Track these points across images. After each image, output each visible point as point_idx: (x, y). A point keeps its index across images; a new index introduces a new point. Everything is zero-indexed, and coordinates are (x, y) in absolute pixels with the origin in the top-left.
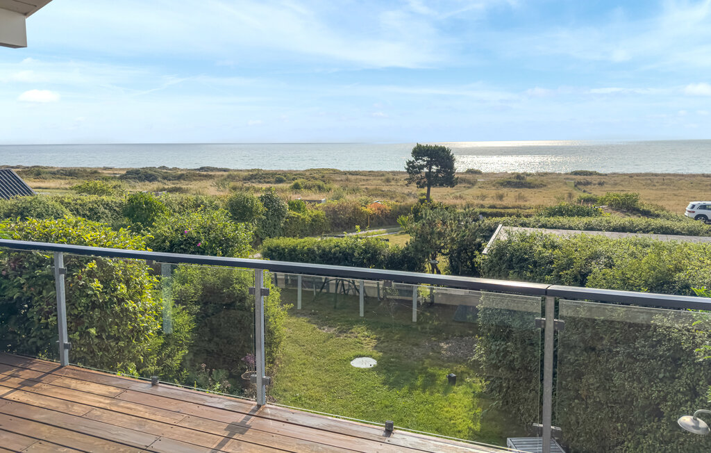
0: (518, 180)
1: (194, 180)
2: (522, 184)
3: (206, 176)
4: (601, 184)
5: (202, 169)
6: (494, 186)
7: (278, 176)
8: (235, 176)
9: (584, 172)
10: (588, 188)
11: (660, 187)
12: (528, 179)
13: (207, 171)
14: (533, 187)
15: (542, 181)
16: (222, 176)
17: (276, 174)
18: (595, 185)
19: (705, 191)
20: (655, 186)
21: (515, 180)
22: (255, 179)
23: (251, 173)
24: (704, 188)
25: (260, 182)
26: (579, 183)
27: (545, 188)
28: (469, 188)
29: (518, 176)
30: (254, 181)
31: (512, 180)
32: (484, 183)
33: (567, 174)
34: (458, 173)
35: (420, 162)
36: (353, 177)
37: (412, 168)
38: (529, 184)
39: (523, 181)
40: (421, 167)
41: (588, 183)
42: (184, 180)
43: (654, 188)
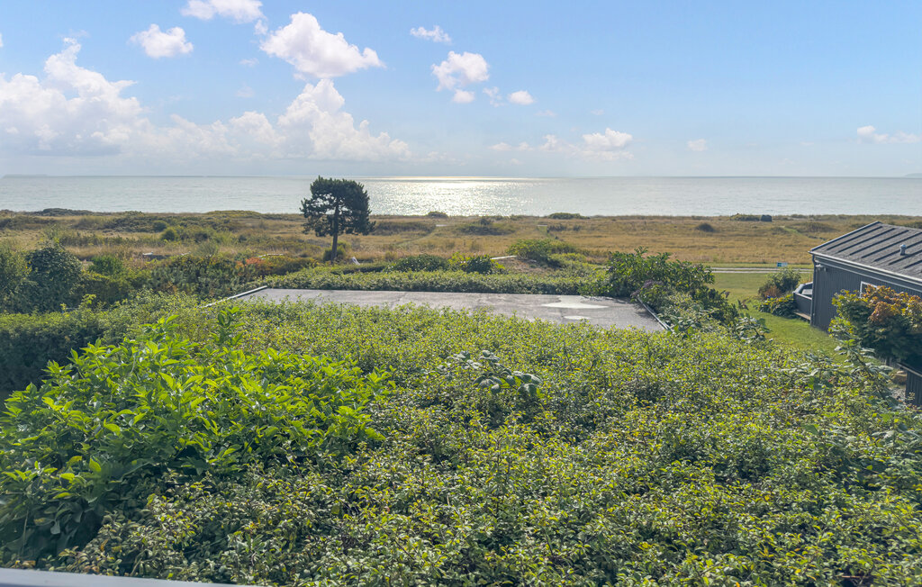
0: (483, 226)
1: (27, 228)
2: (488, 230)
3: (46, 222)
4: (576, 229)
5: (46, 211)
6: (454, 232)
7: (158, 221)
8: (93, 222)
9: (565, 214)
10: (561, 234)
11: (641, 232)
12: (496, 223)
13: (54, 215)
14: (499, 234)
15: (511, 226)
16: (73, 221)
17: (155, 218)
18: (569, 230)
19: (688, 235)
20: (635, 230)
21: (480, 225)
22: (124, 225)
23: (117, 218)
24: (688, 232)
25: (130, 231)
26: (552, 228)
27: (514, 234)
28: (424, 235)
29: (484, 220)
30: (120, 228)
31: (476, 225)
32: (443, 229)
33: (545, 217)
34: (374, 217)
35: (320, 202)
36: (270, 223)
37: (309, 209)
38: (495, 229)
39: (489, 227)
40: (324, 208)
41: (562, 228)
42: (10, 227)
43: (635, 233)
